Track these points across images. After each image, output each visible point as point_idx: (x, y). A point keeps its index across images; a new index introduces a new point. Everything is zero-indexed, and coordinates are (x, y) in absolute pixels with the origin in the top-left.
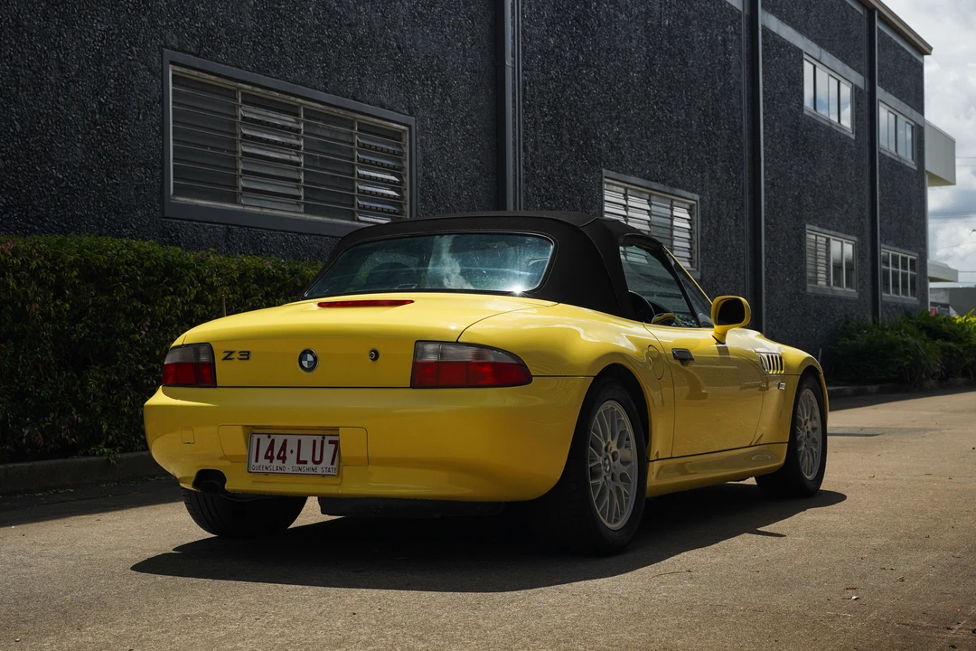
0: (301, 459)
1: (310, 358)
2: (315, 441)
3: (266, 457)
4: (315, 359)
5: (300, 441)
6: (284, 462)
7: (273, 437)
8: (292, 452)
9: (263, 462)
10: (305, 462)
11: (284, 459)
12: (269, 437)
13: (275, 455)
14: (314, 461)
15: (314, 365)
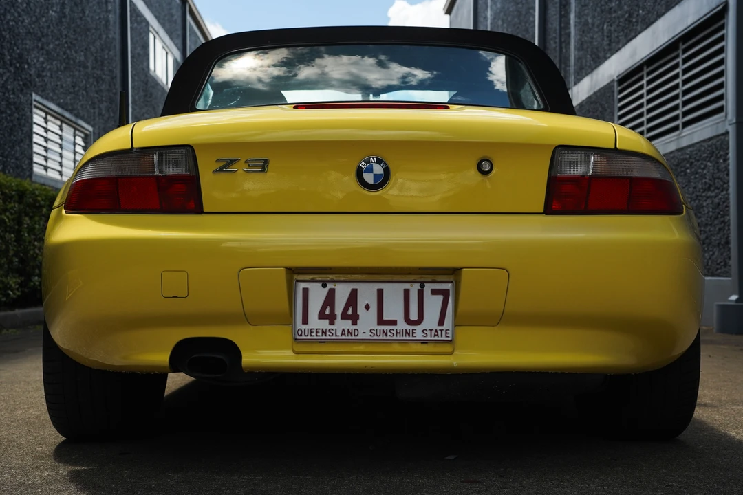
0: (385, 318)
2: (407, 292)
3: (322, 316)
4: (387, 171)
5: (380, 292)
6: (354, 323)
7: (330, 286)
8: (367, 307)
9: (315, 322)
10: (394, 323)
11: (355, 319)
12: (324, 286)
13: (339, 311)
14: (408, 320)
15: (382, 181)
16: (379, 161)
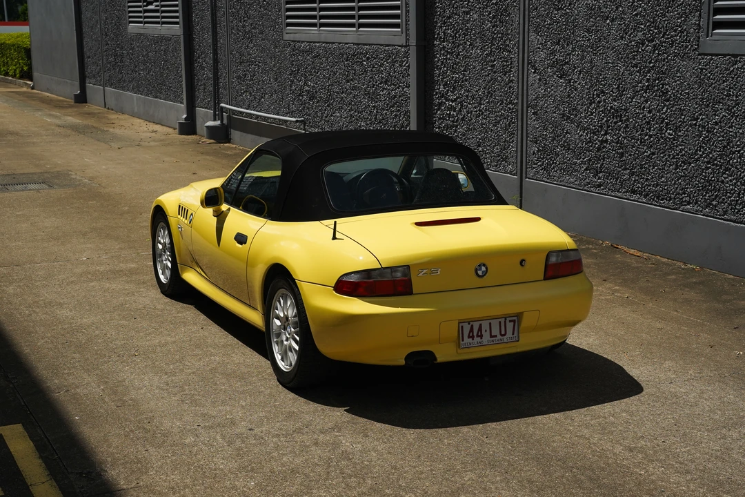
0: (493, 335)
1: (484, 269)
2: (500, 322)
3: (469, 337)
4: (487, 268)
5: (490, 324)
6: (482, 338)
7: (471, 323)
8: (486, 331)
9: (467, 340)
10: (496, 336)
11: (481, 336)
12: (469, 324)
13: (475, 334)
14: (502, 335)
15: (485, 273)
16: (484, 265)
